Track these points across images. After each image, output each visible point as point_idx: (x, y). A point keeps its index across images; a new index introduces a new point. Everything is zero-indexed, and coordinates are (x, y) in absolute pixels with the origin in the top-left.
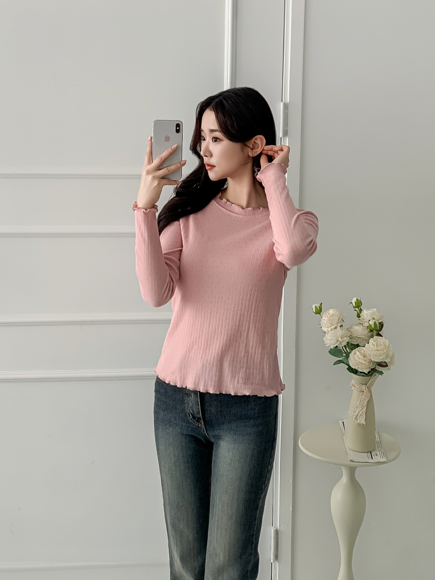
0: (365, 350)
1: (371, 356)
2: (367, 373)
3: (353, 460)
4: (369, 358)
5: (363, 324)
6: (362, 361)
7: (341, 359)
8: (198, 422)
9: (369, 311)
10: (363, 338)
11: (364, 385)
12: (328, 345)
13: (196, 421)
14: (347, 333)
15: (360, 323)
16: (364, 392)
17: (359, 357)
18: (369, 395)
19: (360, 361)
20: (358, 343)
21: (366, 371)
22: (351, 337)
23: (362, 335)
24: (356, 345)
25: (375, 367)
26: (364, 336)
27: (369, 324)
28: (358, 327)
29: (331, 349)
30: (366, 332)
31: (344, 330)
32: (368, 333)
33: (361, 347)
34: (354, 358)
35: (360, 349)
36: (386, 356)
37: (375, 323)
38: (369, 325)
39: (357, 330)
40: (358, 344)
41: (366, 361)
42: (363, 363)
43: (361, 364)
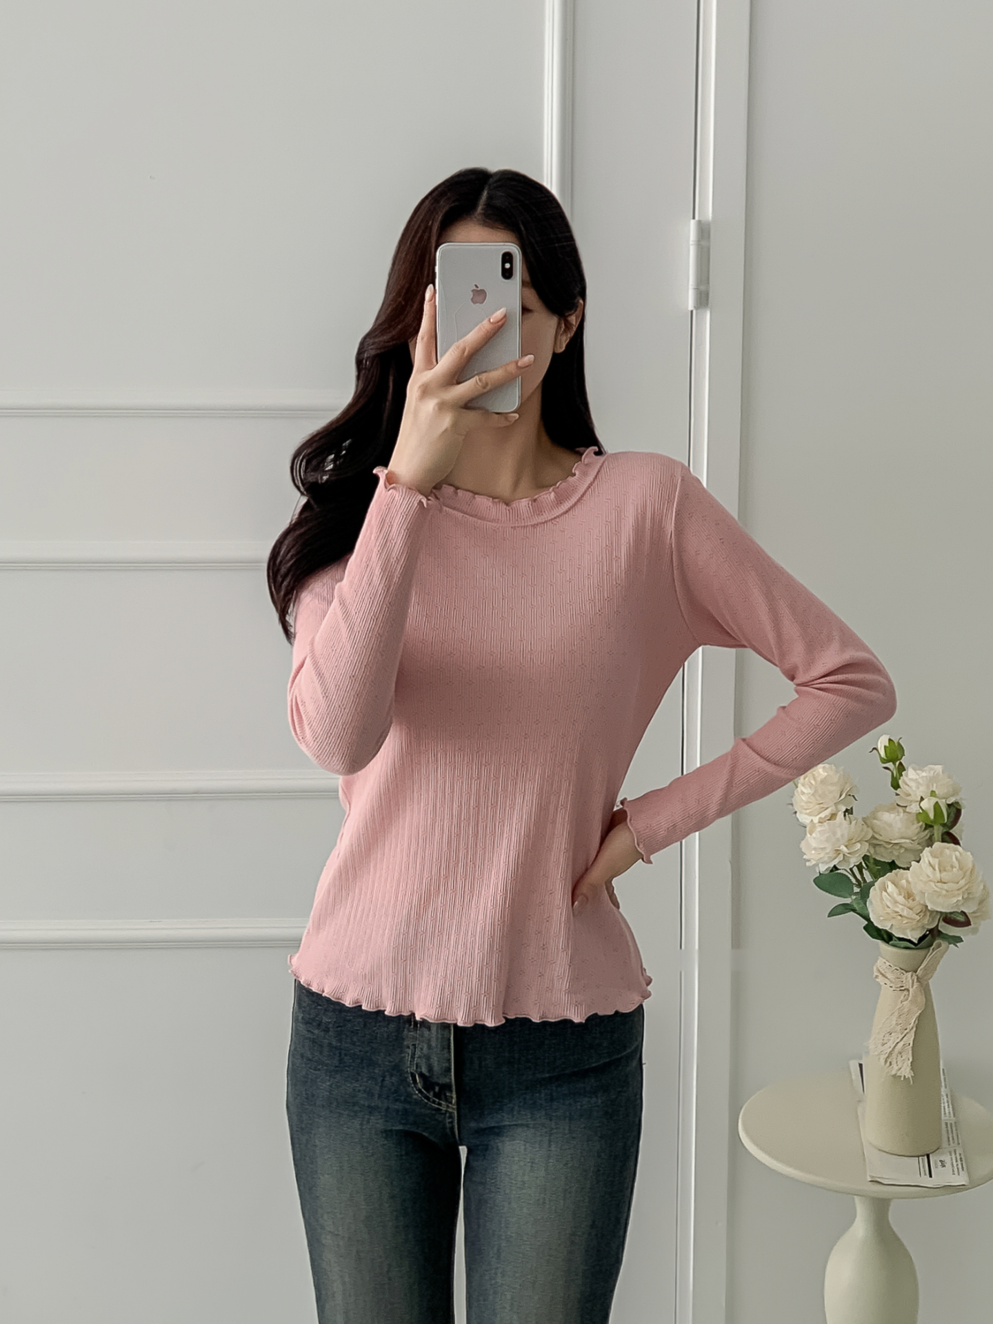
0: (910, 879)
1: (926, 895)
2: (916, 942)
3: (879, 1180)
4: (922, 902)
5: (906, 807)
6: (903, 910)
7: (848, 901)
8: (440, 1099)
9: (923, 771)
10: (905, 846)
11: (910, 973)
12: (814, 862)
13: (436, 1095)
14: (862, 830)
15: (898, 805)
16: (908, 990)
17: (894, 899)
18: (921, 999)
19: (897, 910)
20: (894, 859)
21: (914, 936)
22: (874, 843)
23: (901, 838)
24: (888, 863)
25: (937, 925)
26: (908, 841)
27: (921, 807)
28: (892, 815)
29: (820, 874)
30: (915, 828)
31: (854, 822)
32: (919, 833)
33: (902, 871)
34: (882, 899)
35: (896, 875)
36: (966, 896)
37: (937, 806)
38: (921, 811)
39: (890, 825)
40: (893, 862)
41: (911, 909)
42: (905, 913)
43: (899, 918)
